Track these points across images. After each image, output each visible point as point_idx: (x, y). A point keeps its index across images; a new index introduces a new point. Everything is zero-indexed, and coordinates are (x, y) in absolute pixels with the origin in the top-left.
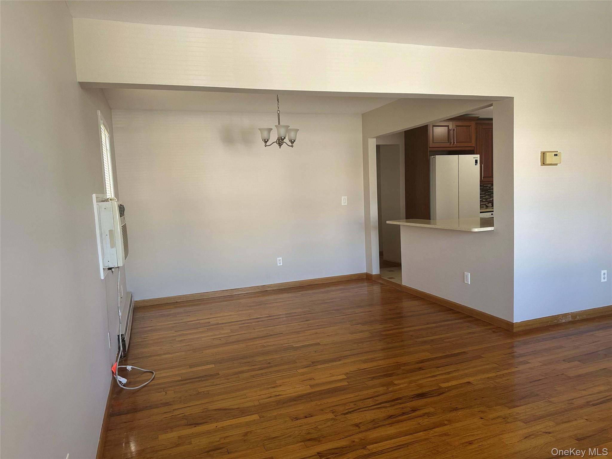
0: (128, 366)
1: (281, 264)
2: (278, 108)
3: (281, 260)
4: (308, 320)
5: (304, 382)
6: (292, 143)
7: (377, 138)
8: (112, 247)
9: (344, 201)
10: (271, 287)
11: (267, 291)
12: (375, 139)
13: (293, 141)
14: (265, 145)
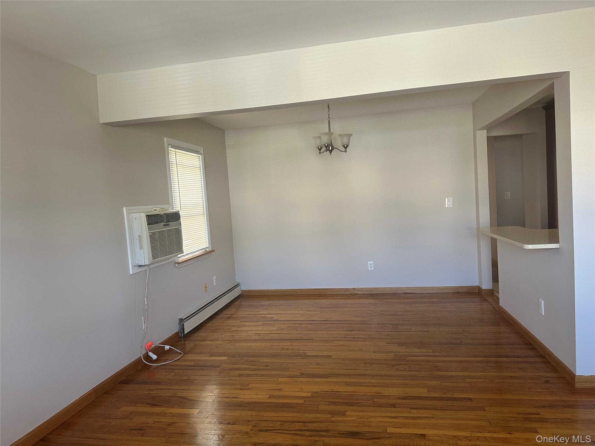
0: (166, 346)
1: (373, 269)
2: (329, 115)
3: (373, 264)
4: (353, 331)
5: (270, 391)
6: (346, 148)
7: (489, 128)
8: (141, 249)
9: (448, 203)
10: (362, 291)
11: (357, 294)
12: (486, 130)
13: (346, 146)
14: (319, 152)
